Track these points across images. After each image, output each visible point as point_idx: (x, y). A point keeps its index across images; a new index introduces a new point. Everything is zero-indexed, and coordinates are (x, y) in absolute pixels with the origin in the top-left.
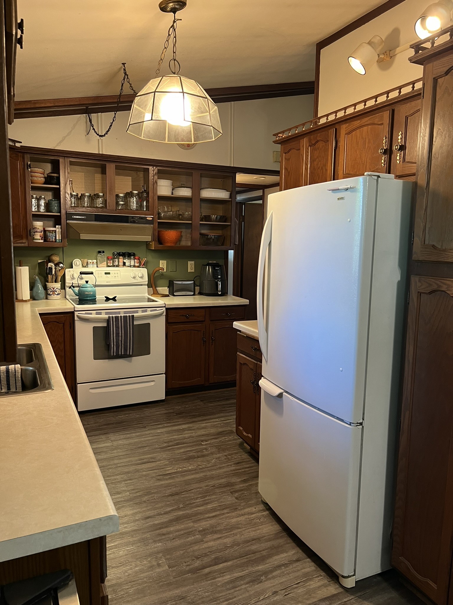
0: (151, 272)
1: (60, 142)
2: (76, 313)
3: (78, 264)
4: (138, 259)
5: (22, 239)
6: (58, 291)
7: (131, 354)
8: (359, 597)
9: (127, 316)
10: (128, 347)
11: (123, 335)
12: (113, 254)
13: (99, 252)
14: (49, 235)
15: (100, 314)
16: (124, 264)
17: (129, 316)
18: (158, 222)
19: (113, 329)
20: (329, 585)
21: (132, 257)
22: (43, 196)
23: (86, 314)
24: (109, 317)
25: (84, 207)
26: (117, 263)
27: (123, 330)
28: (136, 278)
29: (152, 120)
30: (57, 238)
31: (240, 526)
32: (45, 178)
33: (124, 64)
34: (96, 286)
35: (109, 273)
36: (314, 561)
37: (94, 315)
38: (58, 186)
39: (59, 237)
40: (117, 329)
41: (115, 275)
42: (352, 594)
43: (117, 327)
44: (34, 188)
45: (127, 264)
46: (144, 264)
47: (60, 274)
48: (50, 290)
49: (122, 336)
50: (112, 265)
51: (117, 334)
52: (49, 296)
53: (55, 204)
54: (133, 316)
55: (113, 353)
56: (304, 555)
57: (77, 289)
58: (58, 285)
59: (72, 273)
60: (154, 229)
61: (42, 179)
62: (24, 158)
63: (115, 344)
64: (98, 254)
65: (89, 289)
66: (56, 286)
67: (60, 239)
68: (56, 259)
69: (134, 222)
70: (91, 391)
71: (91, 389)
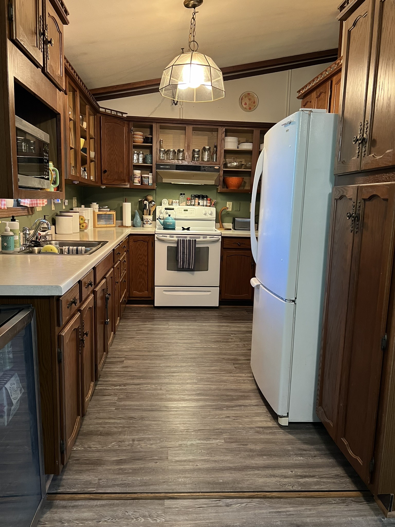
0: (219, 211)
1: (153, 112)
2: (156, 235)
3: (165, 202)
4: (210, 200)
5: (125, 182)
6: (150, 222)
7: (192, 268)
8: (287, 432)
9: (191, 240)
10: (191, 263)
11: (188, 254)
12: (192, 196)
13: (181, 194)
14: (144, 180)
15: (173, 237)
16: (199, 203)
17: (193, 240)
18: (224, 170)
19: (180, 249)
20: (269, 421)
21: (205, 198)
22: (141, 152)
23: (163, 236)
24: (178, 240)
25: (169, 159)
26: (193, 203)
27: (188, 250)
28: (207, 215)
29: (169, 85)
30: (150, 183)
31: (227, 381)
32: (143, 139)
33: (182, 49)
34: (175, 219)
35: (187, 210)
36: (267, 408)
37: (168, 238)
38: (151, 145)
39: (151, 181)
40: (184, 249)
41: (191, 212)
42: (283, 430)
43: (184, 248)
44: (136, 147)
45: (201, 204)
46: (214, 204)
47: (152, 210)
48: (145, 220)
49: (186, 254)
50: (189, 204)
51: (184, 253)
52: (144, 225)
53: (149, 157)
54: (195, 240)
55: (180, 266)
56: (263, 404)
57: (162, 221)
58: (151, 217)
59: (161, 209)
60: (219, 176)
61: (141, 139)
62: (129, 125)
63: (182, 259)
64: (180, 196)
65: (170, 221)
66: (149, 218)
67: (152, 183)
68: (150, 198)
69: (205, 170)
70: (164, 292)
71: (164, 291)
